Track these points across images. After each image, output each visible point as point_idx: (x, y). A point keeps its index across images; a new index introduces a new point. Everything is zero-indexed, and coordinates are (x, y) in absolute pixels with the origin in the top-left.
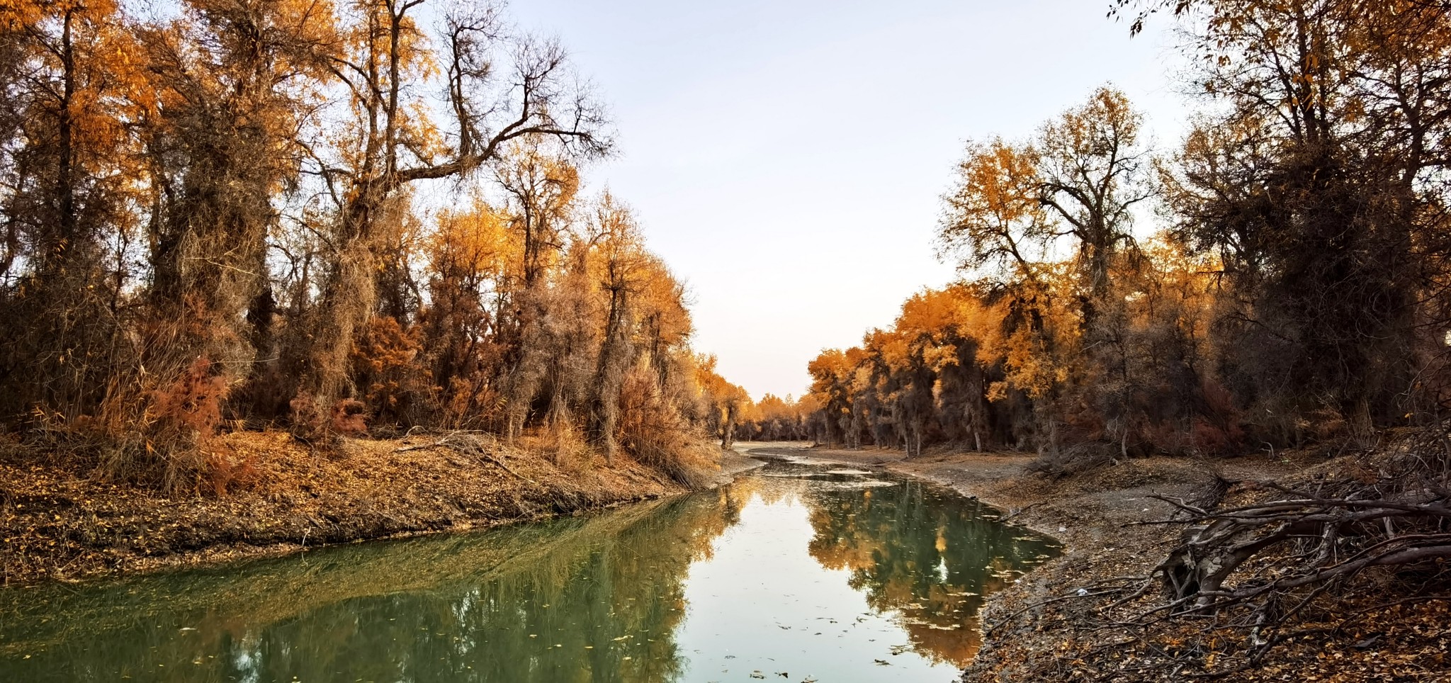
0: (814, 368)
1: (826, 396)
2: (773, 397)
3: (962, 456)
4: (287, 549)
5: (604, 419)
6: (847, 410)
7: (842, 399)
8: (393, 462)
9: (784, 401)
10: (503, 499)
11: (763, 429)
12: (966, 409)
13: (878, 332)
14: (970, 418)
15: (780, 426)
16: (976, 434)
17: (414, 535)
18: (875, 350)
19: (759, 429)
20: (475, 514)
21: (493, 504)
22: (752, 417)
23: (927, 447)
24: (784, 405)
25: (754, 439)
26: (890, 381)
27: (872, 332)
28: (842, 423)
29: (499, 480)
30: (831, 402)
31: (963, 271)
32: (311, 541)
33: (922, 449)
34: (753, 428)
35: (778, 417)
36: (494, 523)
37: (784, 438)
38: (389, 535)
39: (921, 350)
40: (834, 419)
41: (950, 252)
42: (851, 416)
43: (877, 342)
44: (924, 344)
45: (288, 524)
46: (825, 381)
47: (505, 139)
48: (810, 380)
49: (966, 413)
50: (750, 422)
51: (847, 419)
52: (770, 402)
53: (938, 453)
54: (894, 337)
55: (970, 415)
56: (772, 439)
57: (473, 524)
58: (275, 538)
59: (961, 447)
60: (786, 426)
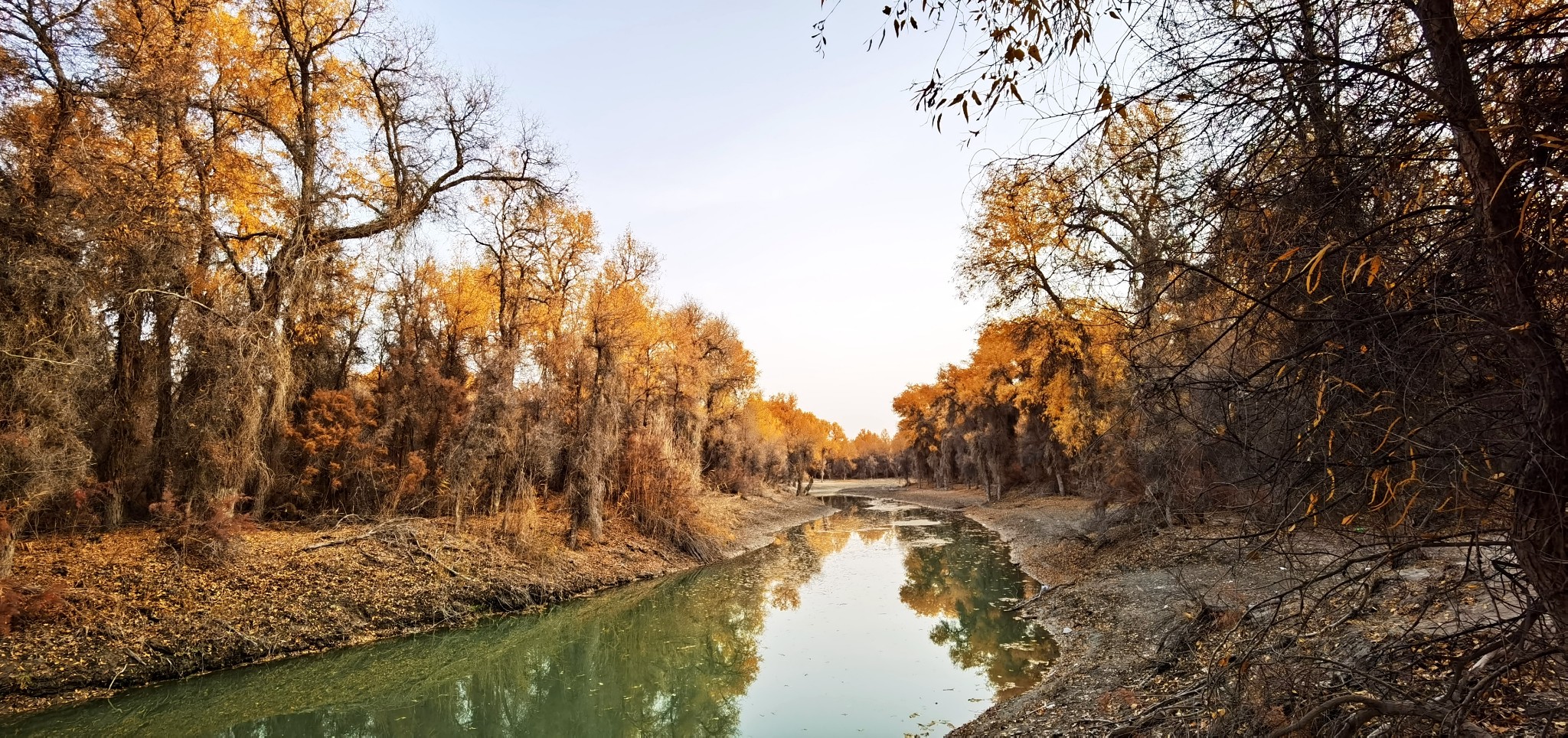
0: (898, 406)
1: (913, 433)
2: (869, 433)
3: (1042, 501)
4: (86, 695)
5: (587, 493)
6: (936, 448)
7: (930, 437)
8: (294, 566)
9: (880, 437)
10: (422, 602)
11: (859, 467)
12: (1047, 449)
13: (953, 368)
14: (1051, 459)
15: (876, 463)
16: (1058, 476)
17: (290, 658)
18: (950, 388)
19: (854, 466)
20: (382, 623)
21: (409, 609)
22: (846, 455)
23: (1008, 490)
24: (880, 441)
25: (850, 477)
26: (967, 420)
27: (947, 369)
28: (930, 462)
29: (426, 577)
30: (918, 441)
31: (993, 311)
32: (125, 683)
33: (1002, 492)
34: (848, 466)
35: (873, 454)
36: (407, 631)
37: (880, 476)
38: (250, 660)
39: (994, 387)
40: (923, 455)
41: (975, 291)
42: (939, 454)
43: (953, 377)
44: (998, 381)
45: (93, 664)
46: (912, 418)
47: (442, 189)
48: (897, 418)
49: (1046, 454)
50: (844, 460)
51: (936, 458)
52: (865, 438)
53: (1019, 497)
54: (969, 373)
55: (1050, 455)
56: (869, 476)
57: (378, 635)
58: (69, 683)
59: (1042, 490)
60: (882, 462)
